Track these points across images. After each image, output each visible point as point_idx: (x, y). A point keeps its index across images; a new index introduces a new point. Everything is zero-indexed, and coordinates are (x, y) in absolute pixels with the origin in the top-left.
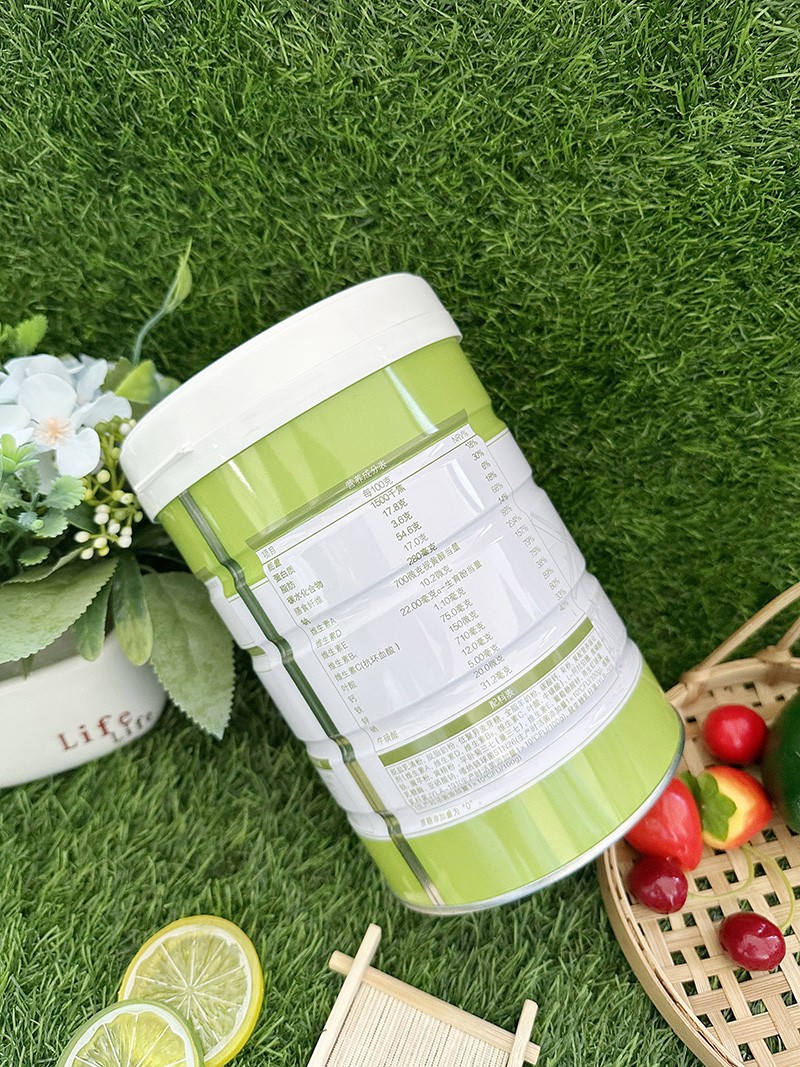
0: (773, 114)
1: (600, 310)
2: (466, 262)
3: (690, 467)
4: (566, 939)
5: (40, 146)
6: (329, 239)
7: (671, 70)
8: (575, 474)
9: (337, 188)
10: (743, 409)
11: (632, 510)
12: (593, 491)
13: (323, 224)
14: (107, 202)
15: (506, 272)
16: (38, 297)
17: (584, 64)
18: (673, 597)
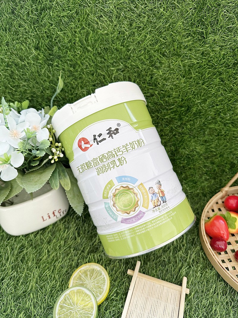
0: (228, 36)
1: (185, 90)
2: (149, 79)
3: (210, 132)
4: (191, 261)
5: (32, 54)
6: (112, 75)
7: (202, 26)
8: (179, 136)
9: (114, 61)
10: (224, 114)
11: (196, 145)
12: (184, 140)
13: (110, 71)
14: (50, 68)
15: (160, 81)
16: (29, 95)
17: (179, 25)
18: (207, 168)
